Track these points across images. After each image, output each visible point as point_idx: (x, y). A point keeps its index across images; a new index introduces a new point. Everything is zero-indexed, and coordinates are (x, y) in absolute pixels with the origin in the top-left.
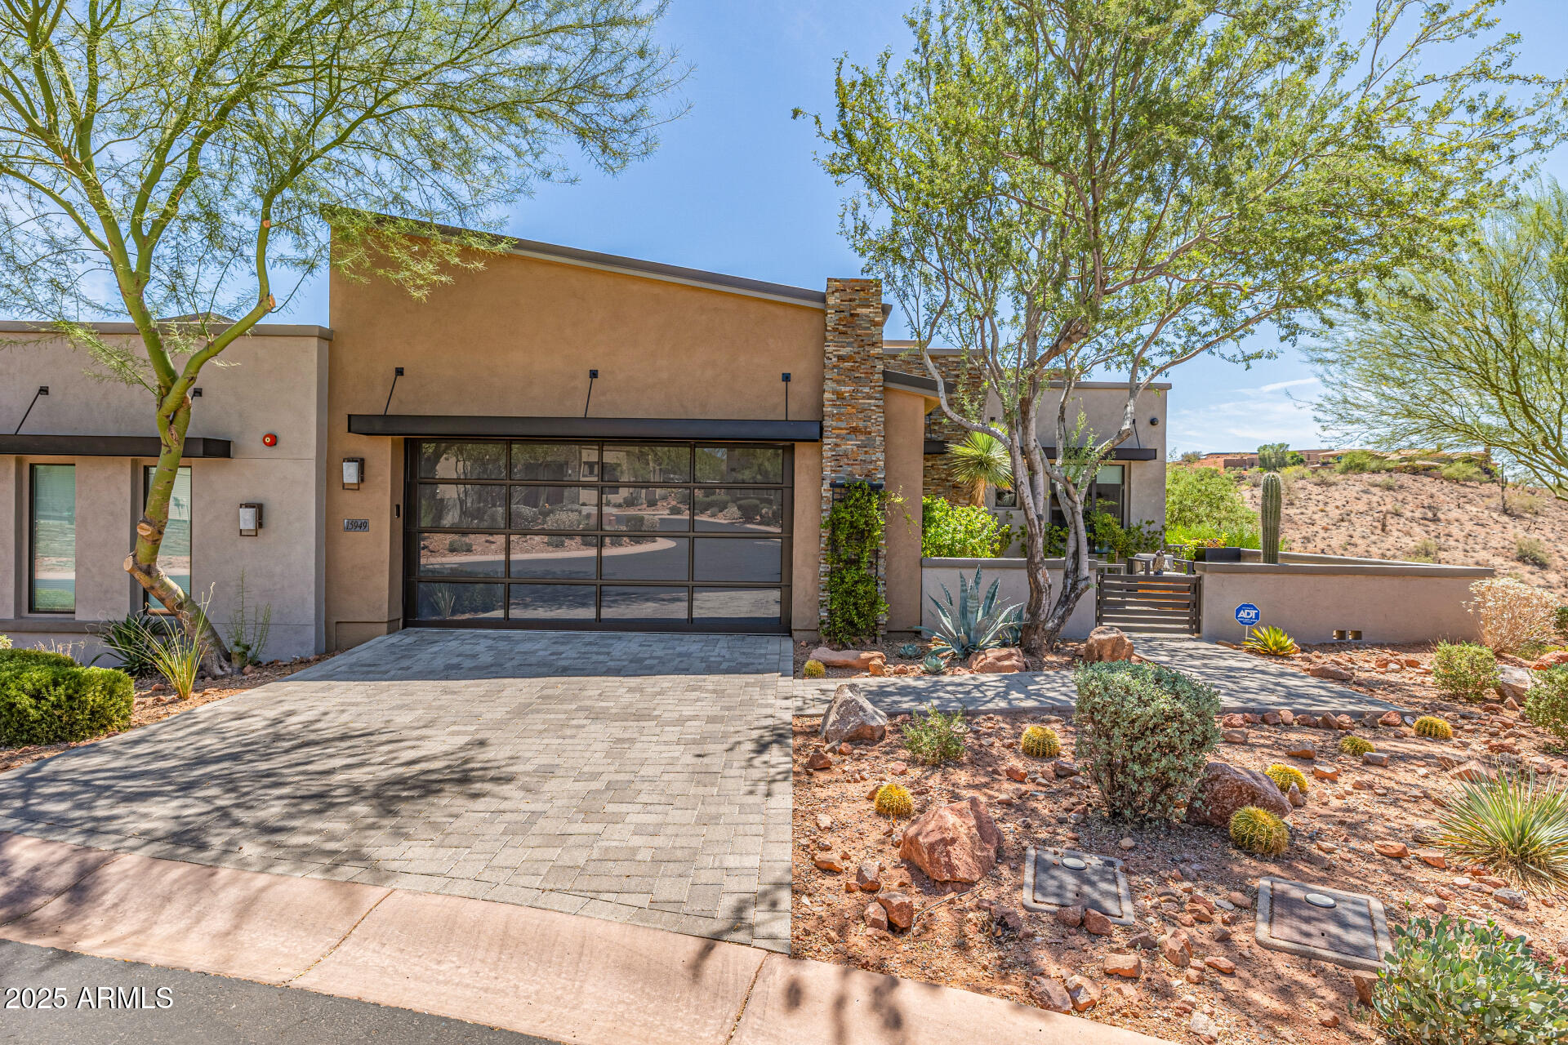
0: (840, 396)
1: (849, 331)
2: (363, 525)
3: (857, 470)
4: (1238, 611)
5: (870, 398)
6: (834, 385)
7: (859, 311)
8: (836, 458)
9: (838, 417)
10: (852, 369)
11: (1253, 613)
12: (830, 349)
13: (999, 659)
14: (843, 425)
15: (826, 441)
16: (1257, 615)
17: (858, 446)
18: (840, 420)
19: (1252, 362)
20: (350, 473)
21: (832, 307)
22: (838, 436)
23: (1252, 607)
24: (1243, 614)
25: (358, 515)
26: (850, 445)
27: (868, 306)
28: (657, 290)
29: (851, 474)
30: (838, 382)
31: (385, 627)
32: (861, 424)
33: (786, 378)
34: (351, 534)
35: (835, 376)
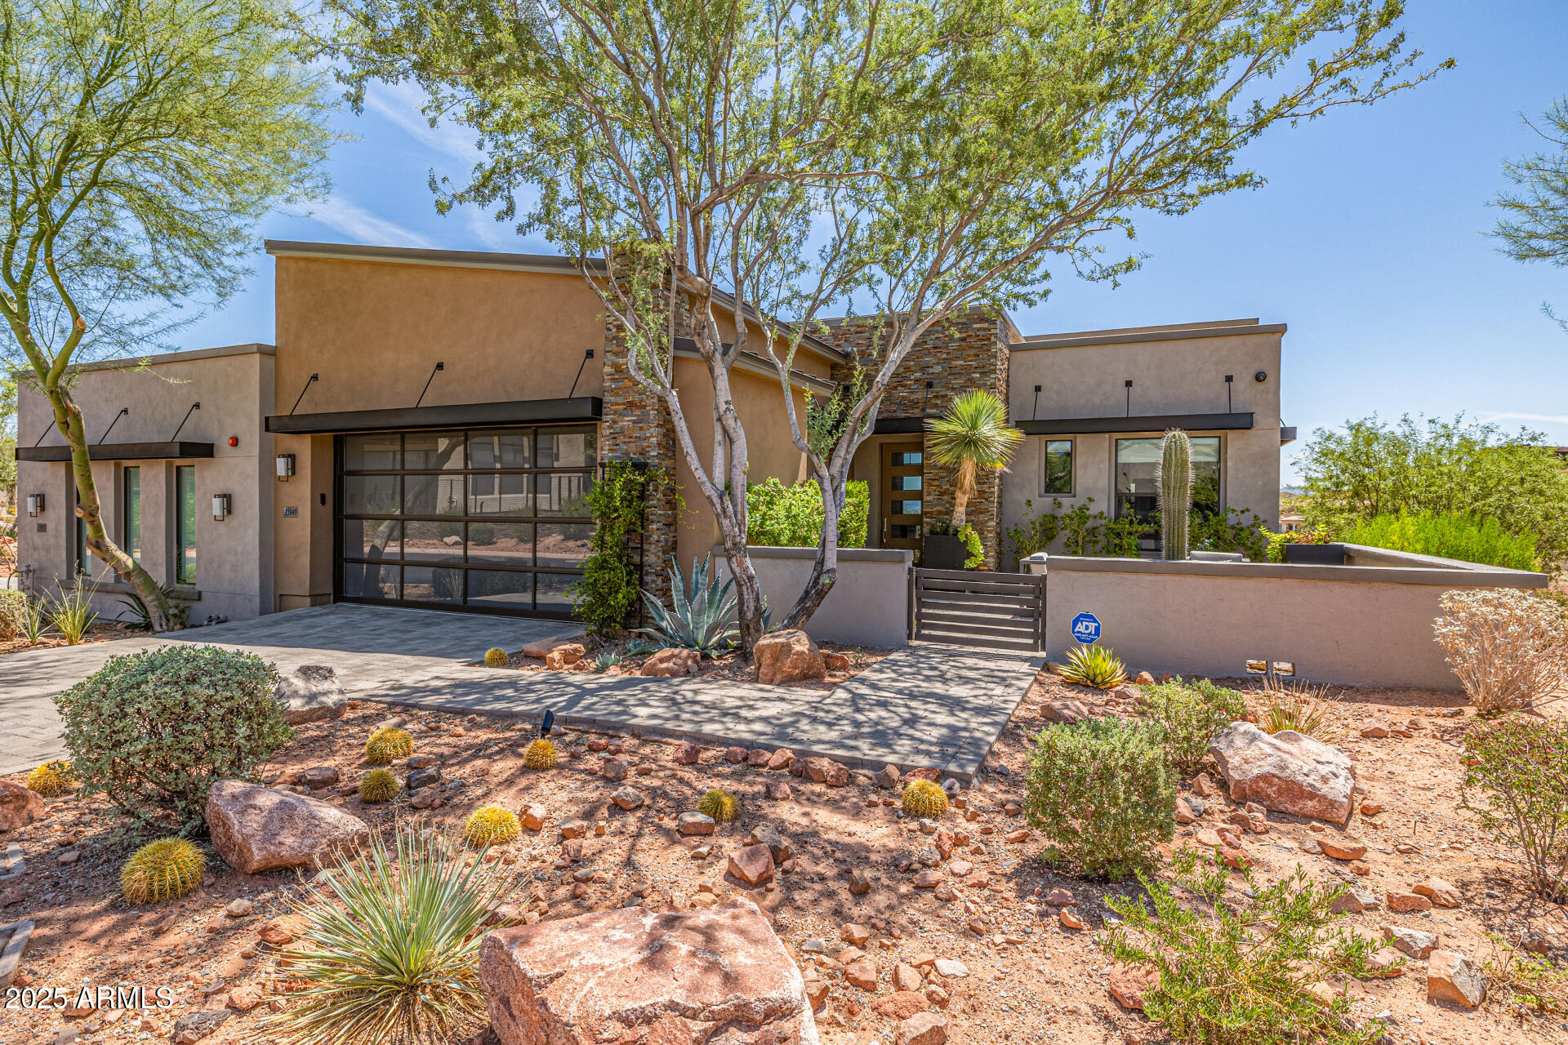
2: (293, 512)
3: (632, 448)
4: (1075, 623)
6: (613, 357)
8: (613, 436)
11: (1092, 626)
14: (620, 400)
15: (604, 418)
16: (1097, 629)
17: (634, 422)
18: (617, 395)
19: (1120, 277)
20: (281, 466)
22: (615, 412)
23: (1092, 619)
24: (1080, 627)
25: (292, 503)
26: (626, 422)
31: (308, 600)
32: (637, 398)
33: (590, 354)
34: (288, 519)
35: (615, 349)
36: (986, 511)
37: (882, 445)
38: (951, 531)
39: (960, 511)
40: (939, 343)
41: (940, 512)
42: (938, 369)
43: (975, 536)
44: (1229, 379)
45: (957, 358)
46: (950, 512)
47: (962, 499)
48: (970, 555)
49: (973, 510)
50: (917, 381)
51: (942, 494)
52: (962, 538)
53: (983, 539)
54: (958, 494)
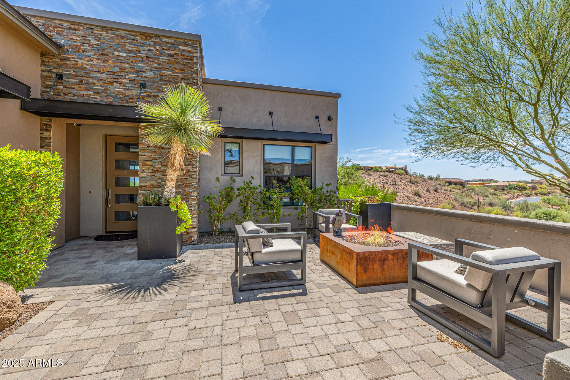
36: (191, 185)
37: (106, 136)
38: (163, 201)
39: (171, 187)
40: (150, 54)
41: (153, 186)
42: (150, 74)
43: (184, 205)
44: (317, 117)
45: (166, 69)
46: (162, 186)
47: (173, 176)
48: (180, 221)
49: (181, 184)
50: (131, 81)
51: (155, 172)
52: (173, 208)
53: (189, 205)
54: (169, 171)
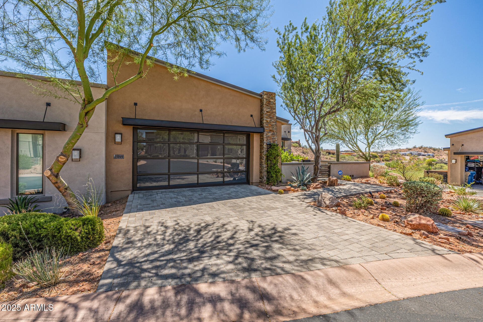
0: (267, 122)
1: (269, 105)
2: (122, 157)
3: (271, 141)
5: (274, 122)
6: (266, 119)
7: (271, 100)
8: (267, 137)
9: (267, 127)
10: (270, 115)
12: (265, 109)
13: (316, 185)
14: (268, 129)
15: (265, 133)
16: (342, 173)
20: (118, 138)
21: (265, 98)
22: (267, 132)
23: (341, 171)
24: (339, 173)
25: (119, 153)
26: (270, 134)
27: (273, 99)
28: (219, 88)
29: (270, 142)
30: (267, 118)
32: (272, 129)
33: (252, 116)
34: (117, 160)
35: (266, 117)
